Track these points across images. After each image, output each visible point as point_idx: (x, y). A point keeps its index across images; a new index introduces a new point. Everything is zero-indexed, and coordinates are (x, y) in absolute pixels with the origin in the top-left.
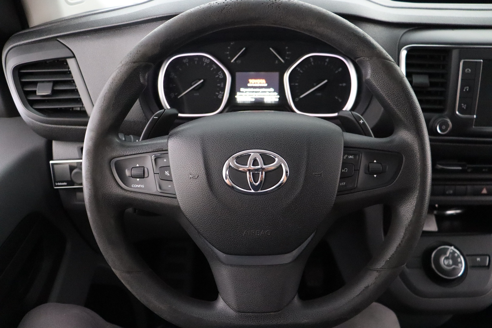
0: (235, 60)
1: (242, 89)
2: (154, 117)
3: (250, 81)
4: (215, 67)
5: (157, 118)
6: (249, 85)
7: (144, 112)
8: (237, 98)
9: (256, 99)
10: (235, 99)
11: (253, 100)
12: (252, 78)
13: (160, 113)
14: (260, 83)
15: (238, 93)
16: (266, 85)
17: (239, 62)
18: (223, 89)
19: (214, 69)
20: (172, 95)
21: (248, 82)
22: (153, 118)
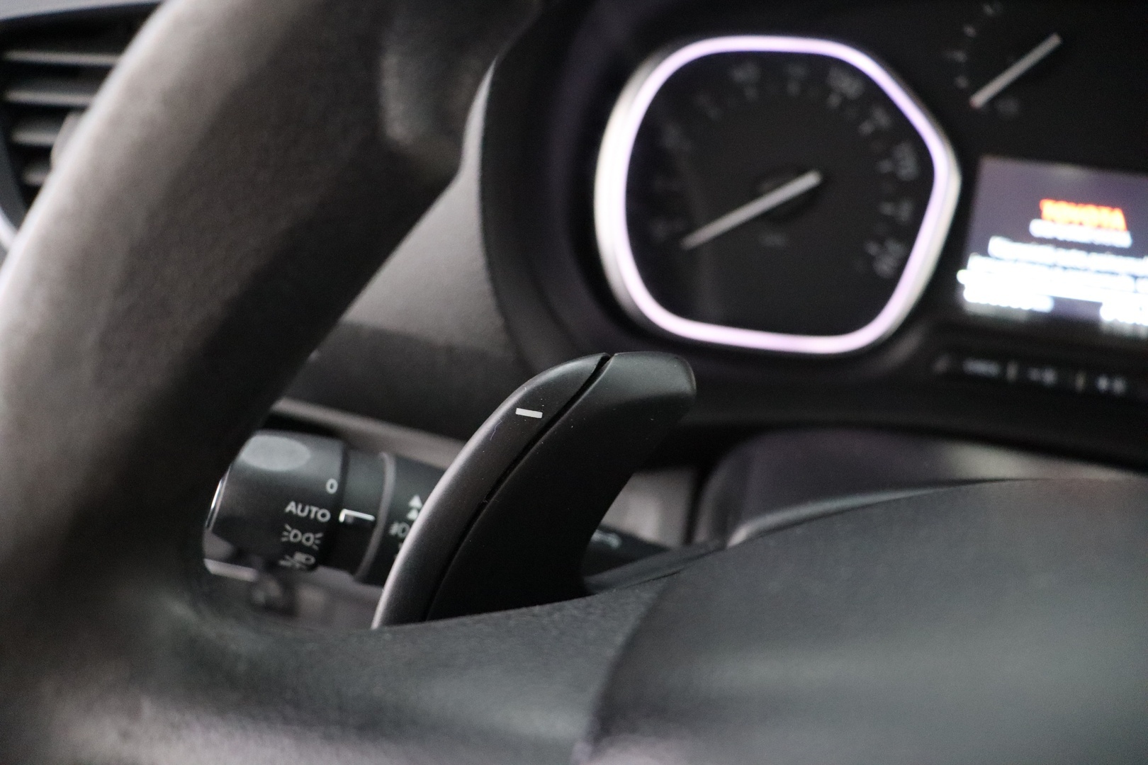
0: (993, 101)
1: (997, 244)
2: (520, 412)
3: (1048, 207)
4: (882, 118)
5: (538, 415)
6: (1037, 228)
7: (502, 308)
8: (966, 286)
9: (1058, 301)
10: (955, 286)
11: (1045, 306)
12: (1057, 197)
13: (575, 375)
14: (1099, 227)
15: (974, 261)
16: (1125, 240)
17: (1010, 107)
18: (908, 234)
19: (878, 134)
20: (660, 230)
21: (1038, 214)
22: (511, 414)
